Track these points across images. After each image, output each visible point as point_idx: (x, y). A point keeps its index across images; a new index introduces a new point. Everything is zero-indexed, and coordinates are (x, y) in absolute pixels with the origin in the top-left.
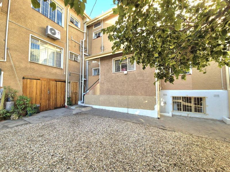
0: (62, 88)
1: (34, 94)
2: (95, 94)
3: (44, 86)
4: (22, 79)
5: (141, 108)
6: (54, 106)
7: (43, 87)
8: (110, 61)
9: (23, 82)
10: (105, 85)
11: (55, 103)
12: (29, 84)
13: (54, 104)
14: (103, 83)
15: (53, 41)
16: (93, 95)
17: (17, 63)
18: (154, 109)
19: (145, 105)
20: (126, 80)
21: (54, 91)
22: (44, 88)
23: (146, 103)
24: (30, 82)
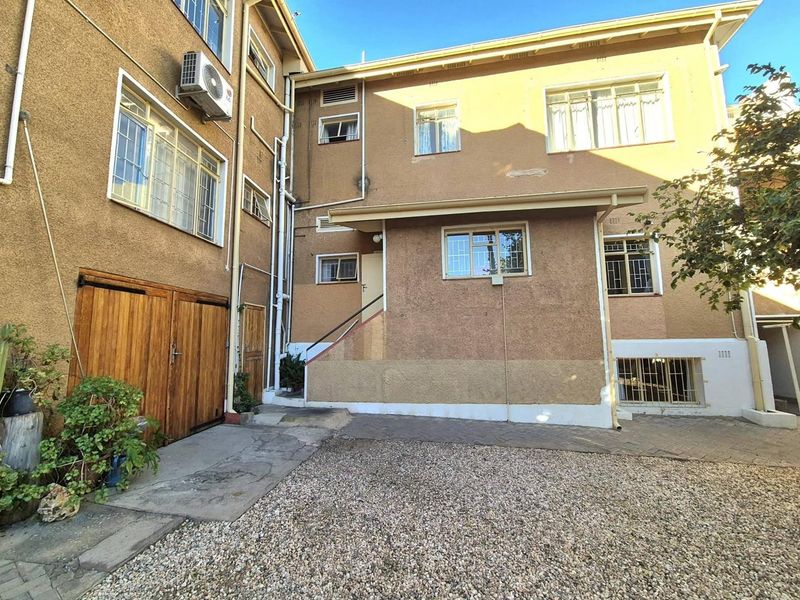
0: (218, 329)
1: (121, 364)
2: (361, 357)
3: (159, 321)
4: (73, 288)
5: (558, 400)
6: (189, 422)
7: (154, 329)
8: (430, 236)
9: (79, 303)
10: (411, 321)
11: (194, 406)
12: (101, 314)
13: (190, 408)
14: (402, 315)
15: (196, 122)
16: (350, 363)
17: (58, 201)
18: (597, 400)
19: (571, 388)
20: (498, 307)
21: (193, 349)
22: (160, 332)
23: (571, 381)
24: (108, 302)
